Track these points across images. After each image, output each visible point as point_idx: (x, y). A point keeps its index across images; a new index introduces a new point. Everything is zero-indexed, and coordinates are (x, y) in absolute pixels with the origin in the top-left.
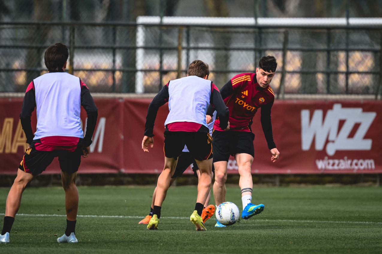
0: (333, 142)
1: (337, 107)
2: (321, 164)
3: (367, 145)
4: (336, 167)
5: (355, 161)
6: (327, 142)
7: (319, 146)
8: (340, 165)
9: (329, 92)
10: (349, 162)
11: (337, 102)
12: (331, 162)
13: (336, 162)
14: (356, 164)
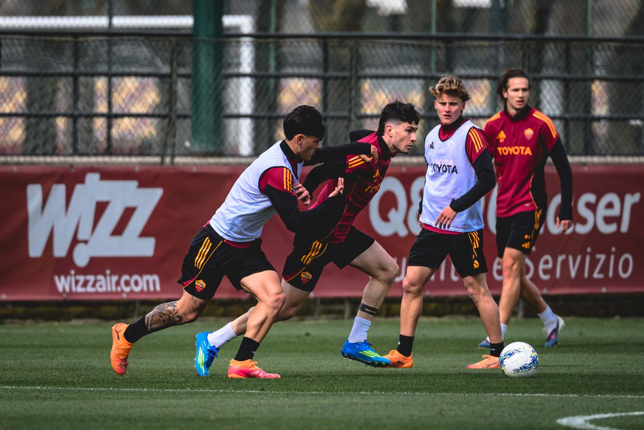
0: (86, 242)
1: (92, 179)
2: (62, 284)
3: (147, 248)
4: (89, 289)
5: (125, 277)
6: (75, 242)
7: (60, 251)
8: (98, 284)
9: (76, 152)
10: (115, 278)
11: (92, 169)
12: (81, 278)
13: (91, 278)
14: (127, 283)
